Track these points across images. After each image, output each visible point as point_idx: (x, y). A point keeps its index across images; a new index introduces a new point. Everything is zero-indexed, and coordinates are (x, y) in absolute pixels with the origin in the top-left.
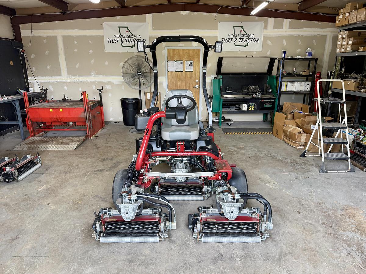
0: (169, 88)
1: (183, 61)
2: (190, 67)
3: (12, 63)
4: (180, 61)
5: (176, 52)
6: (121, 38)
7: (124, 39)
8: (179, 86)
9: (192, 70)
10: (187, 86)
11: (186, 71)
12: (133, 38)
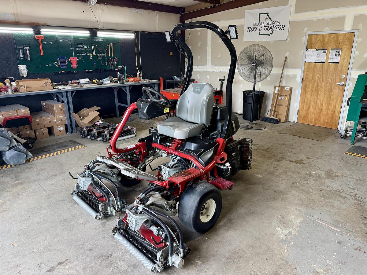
0: (304, 82)
1: (327, 49)
2: (335, 57)
3: (171, 54)
4: (322, 49)
5: (319, 38)
6: (260, 26)
7: (263, 26)
8: (316, 81)
9: (338, 61)
10: (328, 81)
11: (329, 63)
12: (272, 25)
